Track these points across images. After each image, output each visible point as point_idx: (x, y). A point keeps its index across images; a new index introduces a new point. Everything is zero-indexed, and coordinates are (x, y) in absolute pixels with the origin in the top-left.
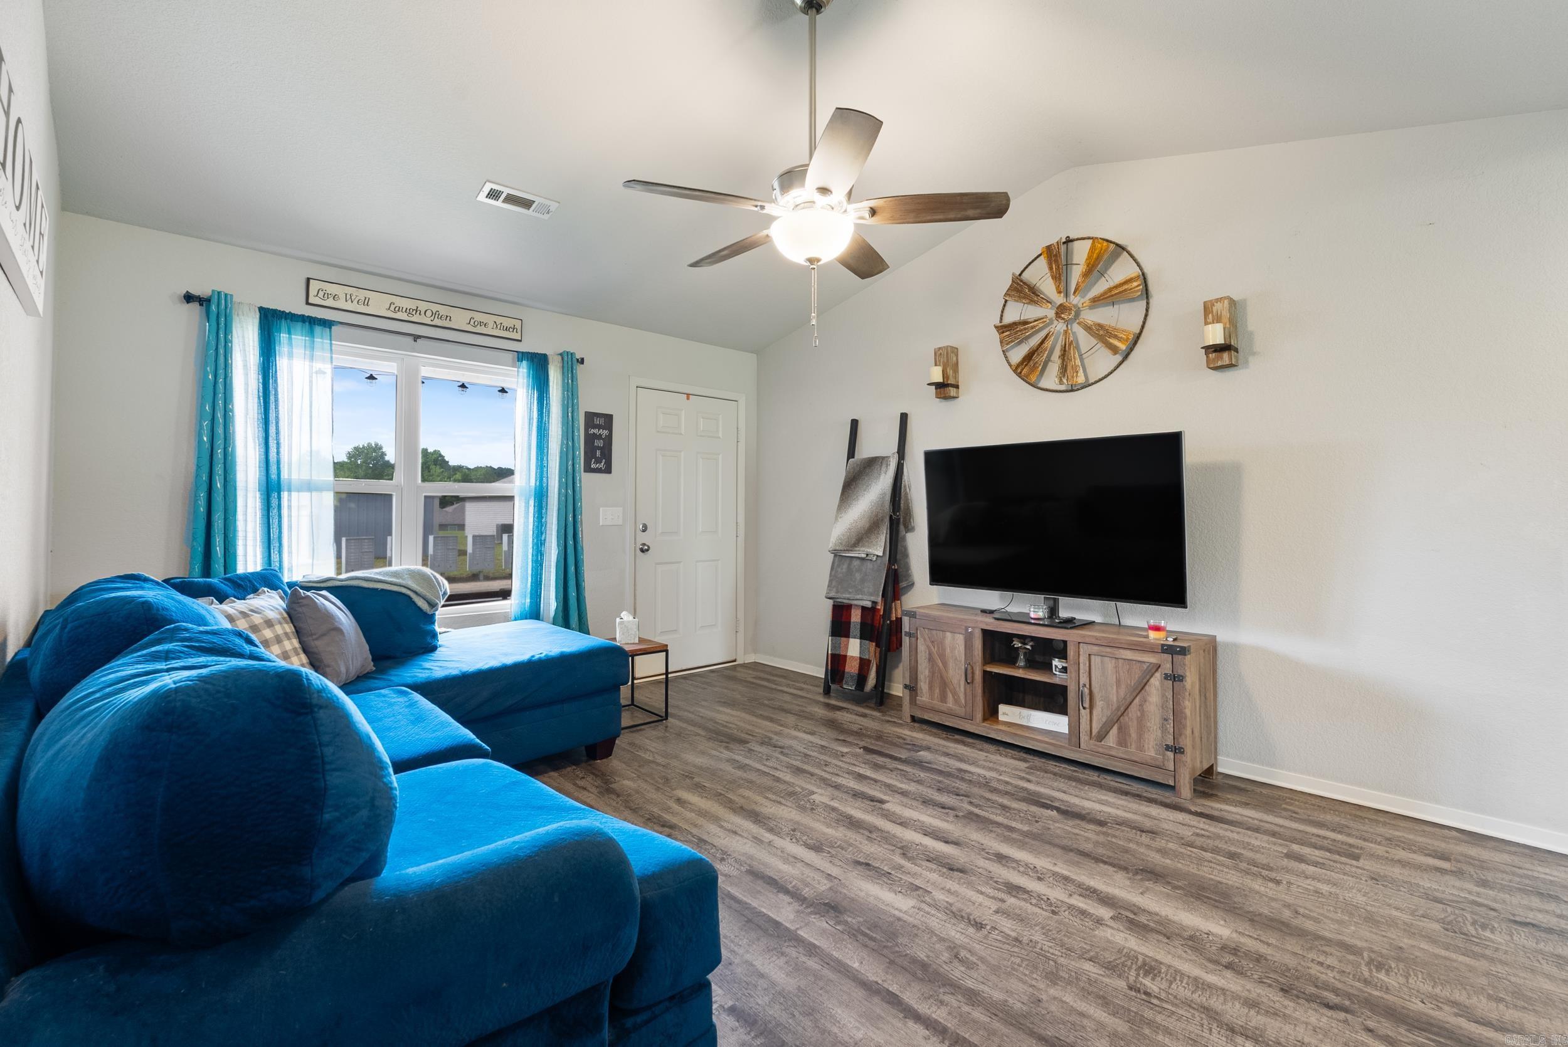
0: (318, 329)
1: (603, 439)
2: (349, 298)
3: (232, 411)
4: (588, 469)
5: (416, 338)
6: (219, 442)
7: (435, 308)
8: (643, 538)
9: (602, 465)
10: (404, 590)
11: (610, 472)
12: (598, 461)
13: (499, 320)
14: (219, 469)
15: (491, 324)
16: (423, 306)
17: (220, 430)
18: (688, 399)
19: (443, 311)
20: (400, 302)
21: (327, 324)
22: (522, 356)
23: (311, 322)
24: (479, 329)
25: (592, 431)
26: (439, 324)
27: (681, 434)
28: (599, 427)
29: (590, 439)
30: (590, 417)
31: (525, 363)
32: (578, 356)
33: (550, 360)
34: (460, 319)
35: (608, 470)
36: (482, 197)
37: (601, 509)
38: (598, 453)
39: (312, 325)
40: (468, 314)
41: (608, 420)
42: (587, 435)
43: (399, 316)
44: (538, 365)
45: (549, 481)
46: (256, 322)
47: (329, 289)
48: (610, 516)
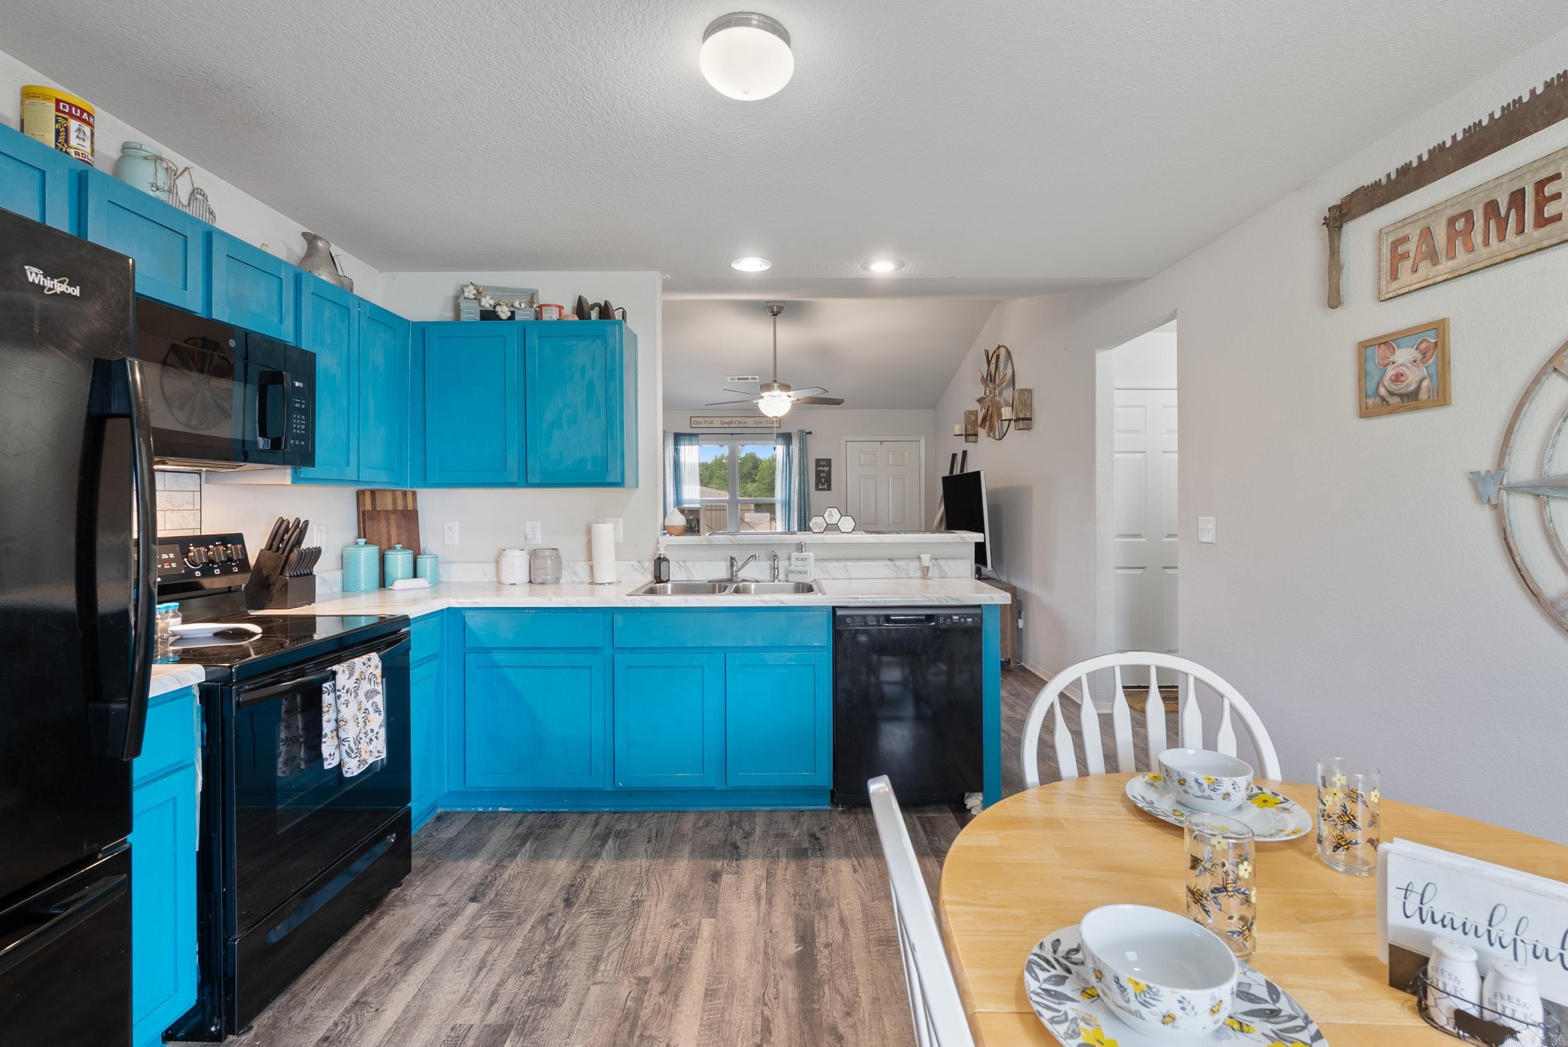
0: (693, 438)
1: (825, 472)
2: (705, 422)
4: (817, 489)
5: (732, 434)
7: (739, 419)
9: (825, 487)
11: (830, 490)
12: (823, 484)
15: (765, 422)
16: (734, 419)
18: (881, 444)
19: (743, 420)
20: (725, 420)
21: (696, 435)
22: (780, 435)
24: (759, 425)
25: (819, 468)
26: (741, 427)
27: (877, 465)
28: (823, 466)
29: (818, 473)
30: (818, 462)
31: (780, 438)
32: (808, 431)
33: (792, 434)
34: (750, 422)
35: (829, 488)
36: (729, 381)
38: (823, 480)
39: (692, 437)
40: (754, 419)
41: (828, 462)
42: (816, 471)
43: (725, 426)
44: (787, 438)
45: (792, 496)
46: (673, 439)
47: (698, 420)
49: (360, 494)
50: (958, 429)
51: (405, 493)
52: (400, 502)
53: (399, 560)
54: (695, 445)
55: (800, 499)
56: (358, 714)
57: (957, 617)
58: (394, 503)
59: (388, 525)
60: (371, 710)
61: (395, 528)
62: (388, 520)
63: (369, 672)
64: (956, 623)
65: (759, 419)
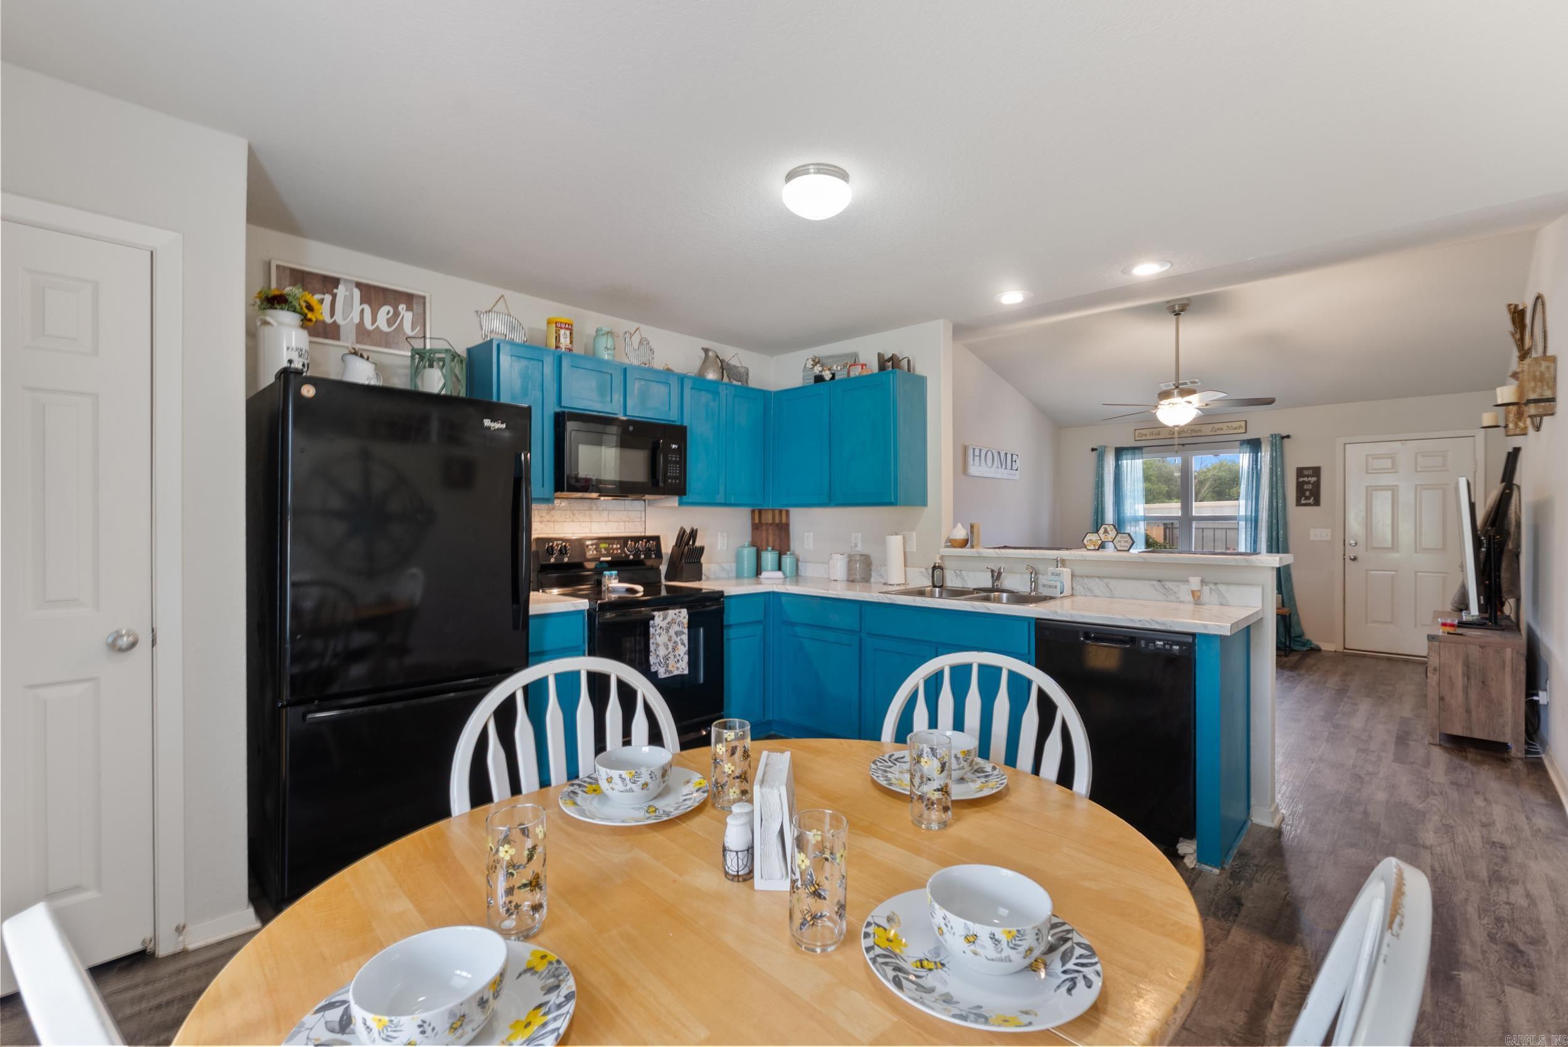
0: (1137, 451)
1: (1311, 484)
2: (1152, 434)
3: (1104, 491)
4: (1299, 504)
5: (1183, 445)
6: (1100, 503)
7: (1192, 428)
8: (1351, 553)
9: (1311, 501)
11: (1319, 505)
12: (1307, 498)
13: (1230, 425)
14: (1100, 513)
15: (1225, 428)
16: (1186, 428)
17: (1100, 499)
18: (1402, 444)
19: (1197, 427)
21: (1140, 448)
22: (1244, 442)
24: (1218, 432)
25: (1302, 479)
26: (1195, 435)
27: (1395, 472)
28: (1308, 476)
29: (1300, 487)
30: (1300, 472)
31: (1245, 446)
32: (1285, 434)
33: (1262, 440)
34: (1206, 430)
35: (1317, 503)
38: (1307, 493)
39: (1135, 450)
40: (1211, 426)
41: (1316, 471)
42: (1298, 482)
43: (1175, 436)
44: (1254, 445)
45: (1260, 513)
46: (1114, 454)
47: (1144, 432)
48: (1319, 534)
49: (753, 512)
51: (781, 511)
52: (777, 517)
53: (769, 557)
54: (1139, 459)
55: (1270, 516)
56: (668, 643)
57: (1161, 643)
58: (774, 518)
59: (767, 533)
60: (679, 643)
61: (771, 536)
62: (767, 530)
63: (679, 620)
64: (1160, 649)
65: (1217, 426)
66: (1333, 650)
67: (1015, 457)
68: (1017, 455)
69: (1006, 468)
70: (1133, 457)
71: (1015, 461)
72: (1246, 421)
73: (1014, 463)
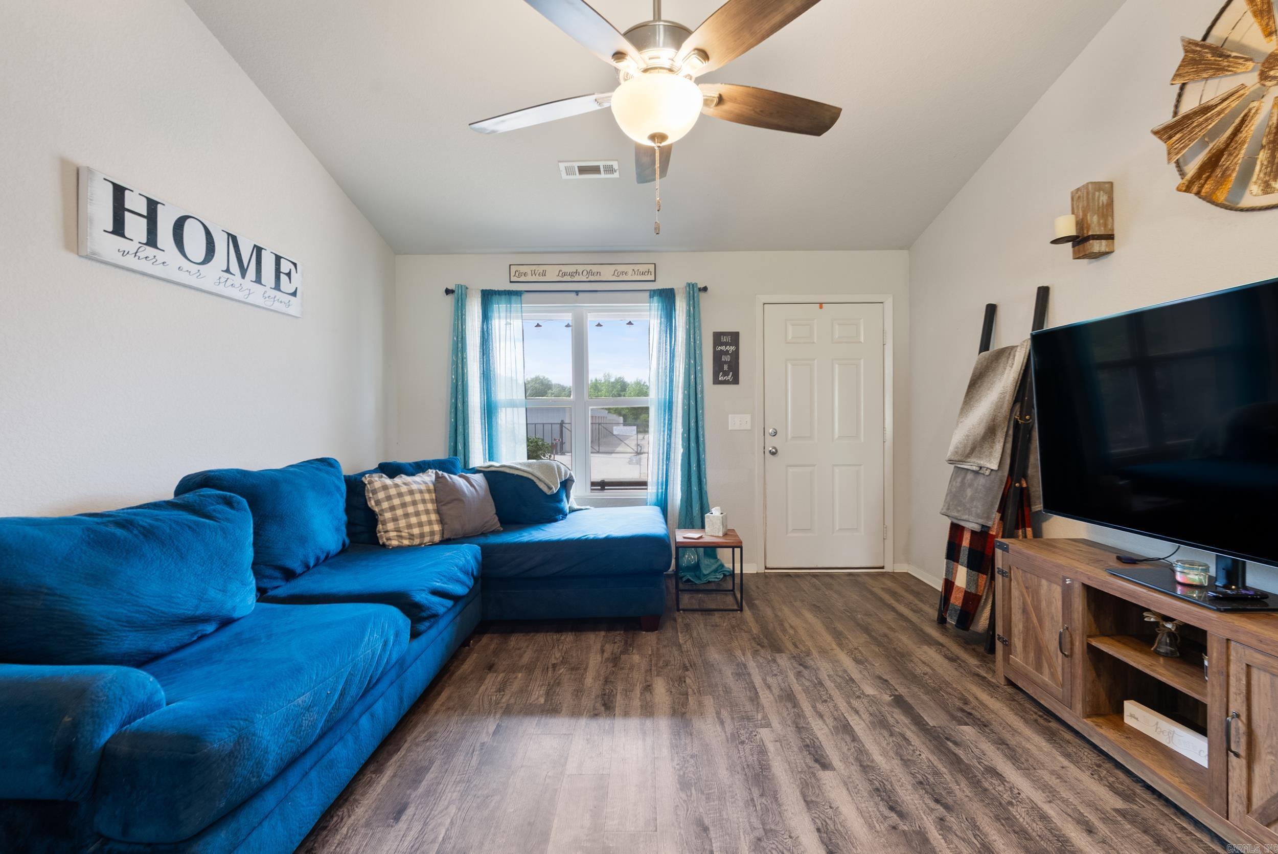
0: (514, 298)
1: (729, 354)
2: (534, 273)
3: (466, 358)
4: (716, 381)
5: (577, 292)
6: (460, 378)
7: (588, 268)
8: (771, 443)
9: (729, 377)
10: (530, 476)
11: (737, 383)
12: (726, 374)
13: (636, 267)
14: (460, 392)
15: (630, 272)
16: (580, 268)
18: (821, 307)
19: (595, 269)
20: (565, 268)
21: (518, 293)
22: (654, 293)
23: (509, 294)
24: (621, 278)
25: (719, 347)
26: (592, 280)
27: (814, 343)
28: (726, 344)
29: (717, 356)
30: (718, 337)
31: (655, 298)
32: (701, 285)
33: (676, 292)
34: (607, 273)
35: (736, 381)
36: (564, 176)
37: (730, 416)
38: (726, 367)
39: (511, 297)
40: (613, 268)
41: (734, 337)
42: (715, 352)
43: (565, 279)
44: (667, 299)
45: (675, 393)
46: (480, 300)
47: (523, 269)
48: (738, 422)
50: (1067, 226)
54: (517, 311)
55: (687, 397)
65: (621, 268)
66: (755, 572)
67: (285, 266)
68: (295, 265)
69: (258, 280)
70: (509, 309)
71: (289, 275)
72: (655, 264)
73: (283, 278)
